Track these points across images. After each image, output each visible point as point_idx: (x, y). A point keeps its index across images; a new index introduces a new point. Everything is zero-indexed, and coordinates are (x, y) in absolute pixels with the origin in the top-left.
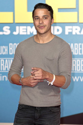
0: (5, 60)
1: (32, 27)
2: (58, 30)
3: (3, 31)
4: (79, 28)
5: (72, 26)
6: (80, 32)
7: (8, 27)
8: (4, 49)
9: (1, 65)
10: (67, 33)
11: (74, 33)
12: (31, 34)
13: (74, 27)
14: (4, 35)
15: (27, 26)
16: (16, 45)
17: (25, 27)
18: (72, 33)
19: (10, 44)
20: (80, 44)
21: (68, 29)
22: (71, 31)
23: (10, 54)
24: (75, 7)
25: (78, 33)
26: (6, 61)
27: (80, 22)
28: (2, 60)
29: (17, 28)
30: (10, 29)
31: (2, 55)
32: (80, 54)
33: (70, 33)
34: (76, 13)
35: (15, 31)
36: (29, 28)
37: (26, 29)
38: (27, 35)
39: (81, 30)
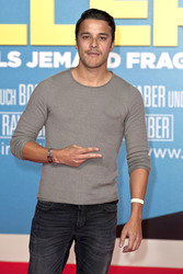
0: (10, 116)
1: (62, 54)
2: (113, 60)
3: (7, 61)
4: (153, 57)
5: (140, 51)
6: (155, 63)
7: (18, 54)
8: (9, 95)
9: (4, 125)
10: (129, 66)
11: (143, 66)
12: (62, 66)
13: (144, 55)
14: (8, 67)
15: (53, 51)
16: (32, 87)
17: (50, 54)
18: (139, 65)
19: (21, 86)
20: (154, 87)
21: (131, 59)
22: (137, 61)
23: (21, 104)
24: (146, 16)
25: (152, 66)
26: (14, 117)
27: (155, 44)
28: (5, 116)
29: (35, 54)
30: (20, 57)
31: (5, 105)
32: (154, 106)
33: (137, 66)
34: (148, 27)
35: (31, 61)
36: (57, 54)
37: (52, 58)
38: (53, 69)
39: (157, 59)
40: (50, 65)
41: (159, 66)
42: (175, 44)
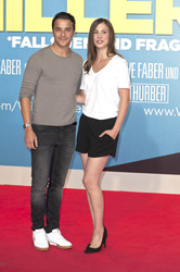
2: (126, 44)
4: (155, 42)
6: (157, 47)
10: (138, 48)
11: (148, 49)
13: (149, 41)
18: (145, 48)
20: (156, 64)
21: (139, 43)
22: (143, 45)
24: (150, 12)
25: (154, 49)
27: (157, 33)
32: (155, 77)
33: (143, 49)
34: (152, 21)
39: (158, 44)
40: (81, 47)
41: (160, 48)
42: (171, 33)
